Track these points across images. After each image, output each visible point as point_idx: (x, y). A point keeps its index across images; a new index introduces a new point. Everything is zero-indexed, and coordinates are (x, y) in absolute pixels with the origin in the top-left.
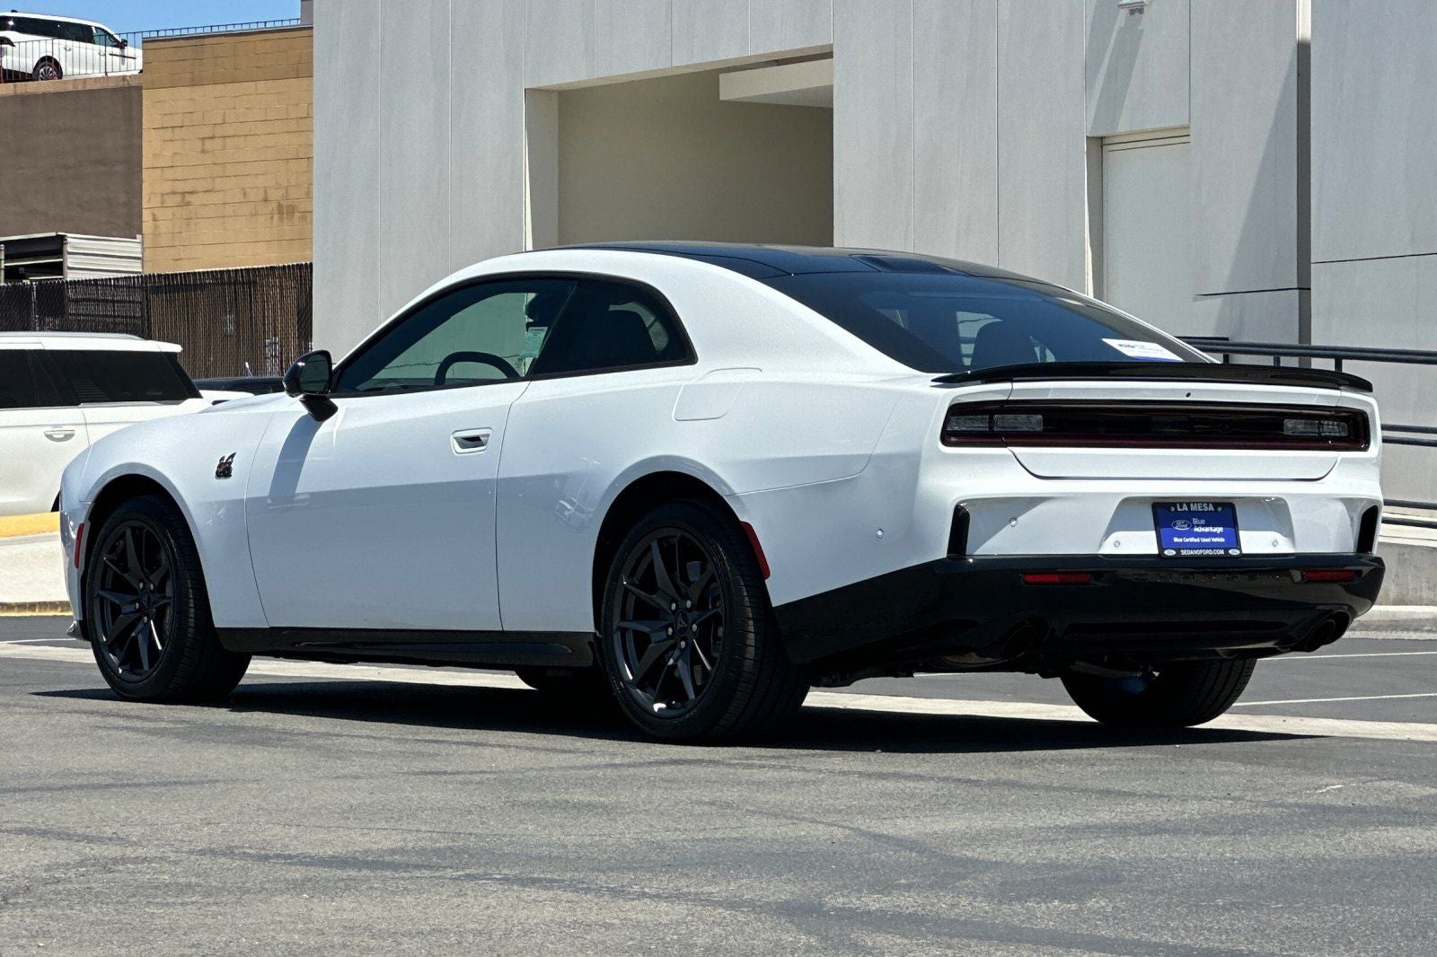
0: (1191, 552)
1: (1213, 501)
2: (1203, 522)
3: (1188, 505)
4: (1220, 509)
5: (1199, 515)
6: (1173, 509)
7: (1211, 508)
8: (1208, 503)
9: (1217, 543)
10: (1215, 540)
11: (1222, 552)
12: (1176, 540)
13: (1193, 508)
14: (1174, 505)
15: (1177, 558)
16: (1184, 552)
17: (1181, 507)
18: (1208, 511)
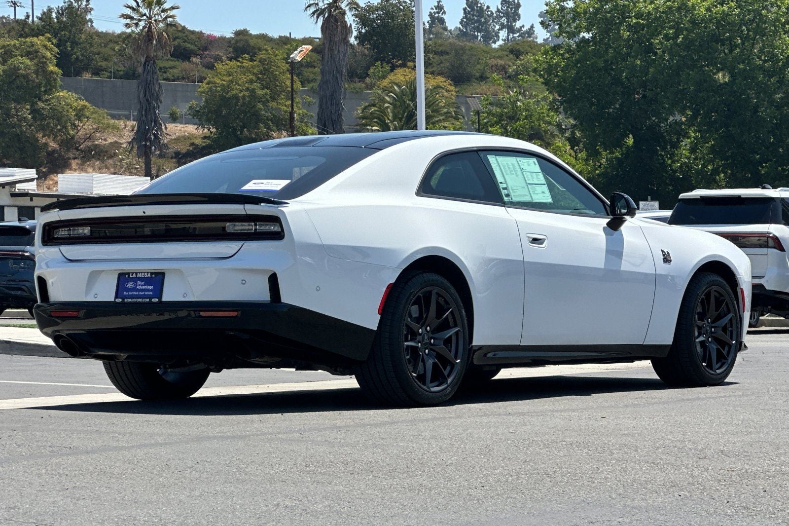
0: (130, 300)
1: (151, 271)
2: (143, 283)
3: (136, 273)
4: (153, 276)
5: (141, 279)
6: (127, 276)
7: (149, 275)
8: (148, 273)
9: (148, 295)
10: (146, 293)
11: (148, 300)
12: (125, 293)
13: (139, 275)
14: (129, 274)
15: (123, 303)
16: (126, 300)
17: (132, 275)
18: (147, 277)
